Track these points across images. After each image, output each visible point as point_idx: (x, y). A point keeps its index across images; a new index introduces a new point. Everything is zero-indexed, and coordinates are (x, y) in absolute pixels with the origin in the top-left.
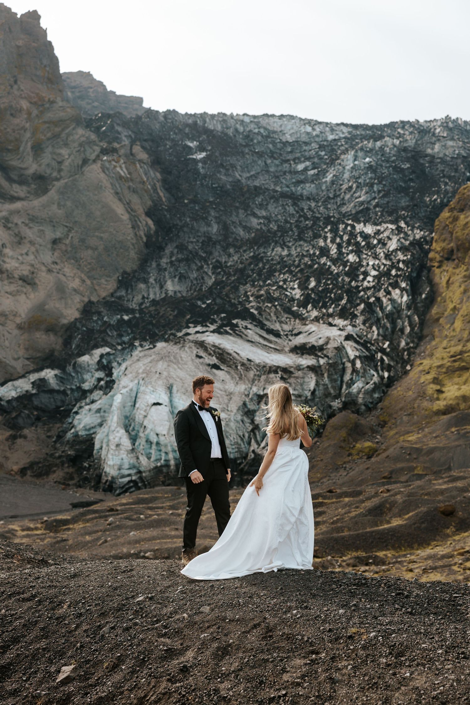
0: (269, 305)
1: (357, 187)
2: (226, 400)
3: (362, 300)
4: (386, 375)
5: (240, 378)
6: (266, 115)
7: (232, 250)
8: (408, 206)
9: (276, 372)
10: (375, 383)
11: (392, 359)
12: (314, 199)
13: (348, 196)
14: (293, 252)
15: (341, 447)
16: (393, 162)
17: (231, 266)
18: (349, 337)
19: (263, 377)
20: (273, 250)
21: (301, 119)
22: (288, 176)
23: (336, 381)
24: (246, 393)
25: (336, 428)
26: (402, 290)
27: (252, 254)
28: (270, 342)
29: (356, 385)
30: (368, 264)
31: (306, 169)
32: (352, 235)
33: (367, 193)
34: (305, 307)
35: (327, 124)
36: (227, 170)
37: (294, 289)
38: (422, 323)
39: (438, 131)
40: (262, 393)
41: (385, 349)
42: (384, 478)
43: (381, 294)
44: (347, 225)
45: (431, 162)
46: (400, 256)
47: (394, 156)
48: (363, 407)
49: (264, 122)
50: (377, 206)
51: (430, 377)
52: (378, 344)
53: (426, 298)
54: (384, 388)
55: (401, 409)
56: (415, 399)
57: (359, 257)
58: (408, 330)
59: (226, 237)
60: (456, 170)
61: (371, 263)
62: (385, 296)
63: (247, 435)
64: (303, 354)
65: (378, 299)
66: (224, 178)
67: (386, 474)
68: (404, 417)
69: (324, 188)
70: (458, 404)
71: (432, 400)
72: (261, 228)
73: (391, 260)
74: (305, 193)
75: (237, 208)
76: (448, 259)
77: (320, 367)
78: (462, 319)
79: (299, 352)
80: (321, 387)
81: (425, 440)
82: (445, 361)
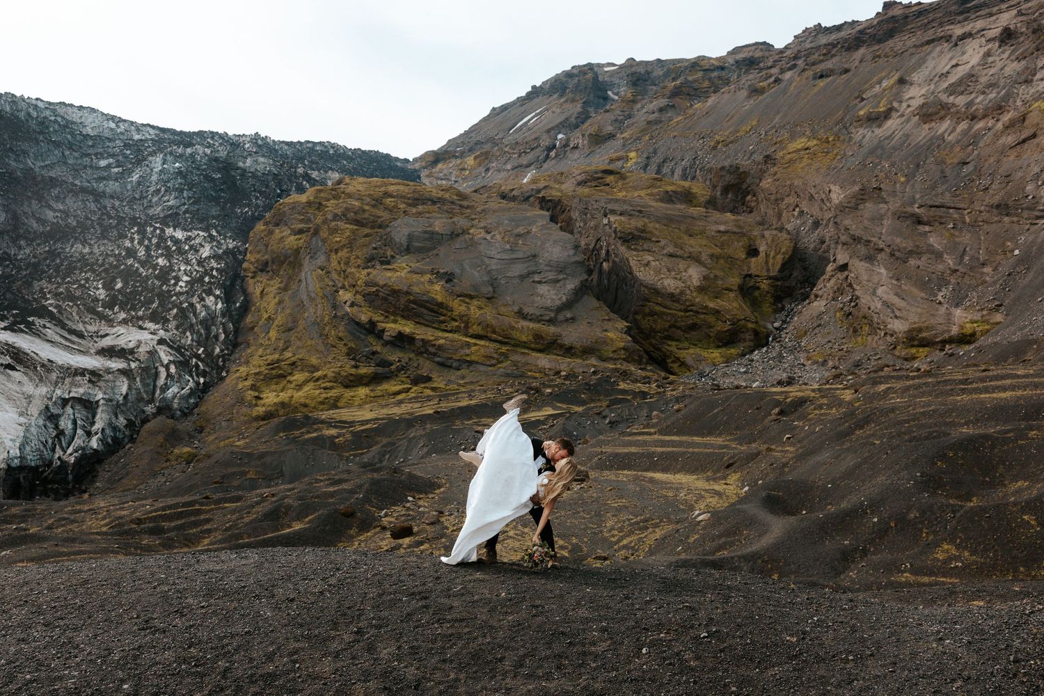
0: (71, 304)
1: (166, 191)
2: (24, 403)
3: (175, 306)
4: (202, 380)
5: (41, 380)
6: (63, 103)
7: (22, 243)
8: (219, 216)
9: (83, 374)
10: (191, 388)
11: (207, 365)
12: (118, 198)
13: (155, 199)
14: (96, 250)
15: (158, 453)
16: (203, 170)
17: (21, 259)
18: (161, 342)
19: (68, 380)
20: (72, 246)
21: (103, 114)
22: (89, 171)
23: (148, 385)
24: (49, 396)
25: (152, 433)
26: (217, 297)
27: (47, 249)
28: (73, 343)
29: (171, 390)
30: (180, 270)
31: (109, 166)
32: (162, 238)
33: (176, 198)
34: (112, 308)
35: (132, 123)
36: (18, 156)
37: (99, 289)
38: (236, 331)
39: (247, 146)
40: (67, 397)
41: (200, 355)
42: (215, 483)
43: (195, 300)
44: (156, 228)
45: (242, 175)
46: (214, 264)
47: (205, 164)
48: (178, 412)
49: (61, 111)
50: (185, 212)
51: (248, 383)
52: (192, 349)
53: (240, 307)
54: (199, 393)
55: (219, 415)
56: (233, 406)
57: (170, 262)
58: (222, 337)
59: (16, 228)
60: (267, 186)
61: (182, 268)
62: (199, 302)
63: (50, 441)
64: (111, 357)
65: (192, 305)
66: (13, 164)
67: (218, 480)
68: (223, 423)
69: (129, 187)
70: (277, 410)
71: (251, 406)
72: (58, 222)
73: (204, 267)
74: (108, 190)
75: (29, 197)
76: (262, 271)
77: (131, 370)
78: (277, 329)
79: (106, 354)
80: (134, 391)
81: (253, 445)
82: (263, 369)
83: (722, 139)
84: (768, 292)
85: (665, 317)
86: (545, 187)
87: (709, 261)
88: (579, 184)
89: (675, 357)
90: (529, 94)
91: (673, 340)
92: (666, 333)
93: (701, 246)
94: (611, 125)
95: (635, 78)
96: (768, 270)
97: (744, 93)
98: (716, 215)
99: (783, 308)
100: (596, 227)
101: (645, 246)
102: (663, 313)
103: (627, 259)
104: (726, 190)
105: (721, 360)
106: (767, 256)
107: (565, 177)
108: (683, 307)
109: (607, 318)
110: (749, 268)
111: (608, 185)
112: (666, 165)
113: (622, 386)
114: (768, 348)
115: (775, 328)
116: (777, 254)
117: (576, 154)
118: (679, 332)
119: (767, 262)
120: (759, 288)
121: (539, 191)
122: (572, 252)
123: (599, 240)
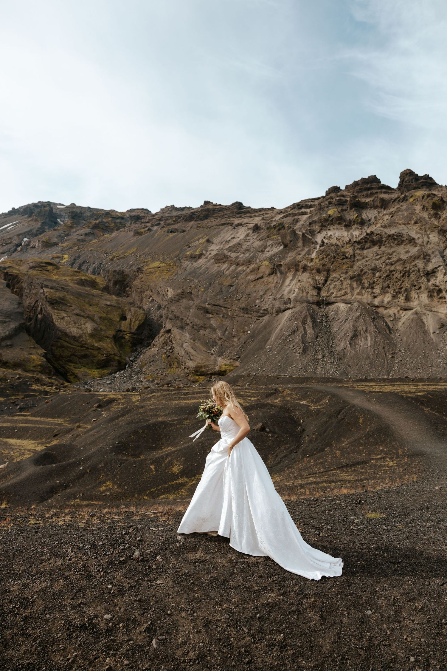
83: (117, 256)
84: (129, 340)
85: (69, 349)
86: (9, 267)
87: (99, 320)
88: (31, 268)
89: (72, 372)
90: (10, 212)
91: (72, 362)
92: (69, 359)
93: (95, 311)
94: (57, 238)
95: (73, 215)
96: (130, 329)
97: (132, 233)
98: (107, 296)
99: (136, 350)
100: (36, 294)
101: (63, 308)
102: (68, 347)
103: (51, 314)
104: (115, 283)
105: (98, 376)
106: (131, 321)
107: (23, 263)
108: (80, 345)
109: (33, 346)
110: (120, 326)
111: (48, 271)
112: (84, 265)
113: (34, 387)
114: (125, 371)
115: (130, 360)
116: (136, 320)
117: (33, 251)
118: (76, 359)
119: (130, 324)
120: (124, 338)
121: (5, 269)
122: (16, 306)
123: (37, 301)
